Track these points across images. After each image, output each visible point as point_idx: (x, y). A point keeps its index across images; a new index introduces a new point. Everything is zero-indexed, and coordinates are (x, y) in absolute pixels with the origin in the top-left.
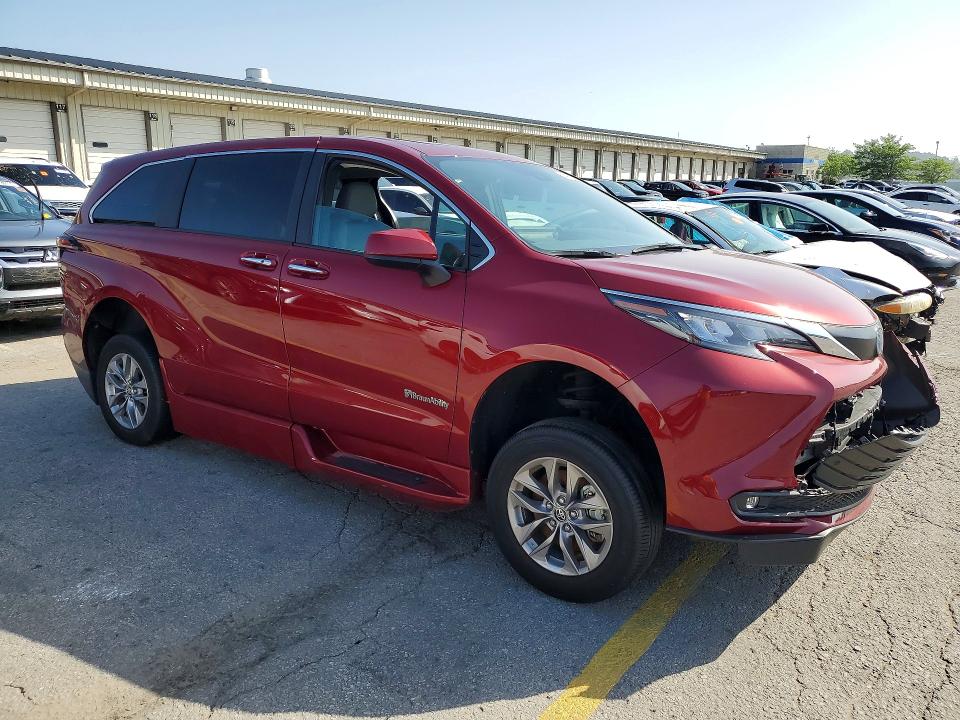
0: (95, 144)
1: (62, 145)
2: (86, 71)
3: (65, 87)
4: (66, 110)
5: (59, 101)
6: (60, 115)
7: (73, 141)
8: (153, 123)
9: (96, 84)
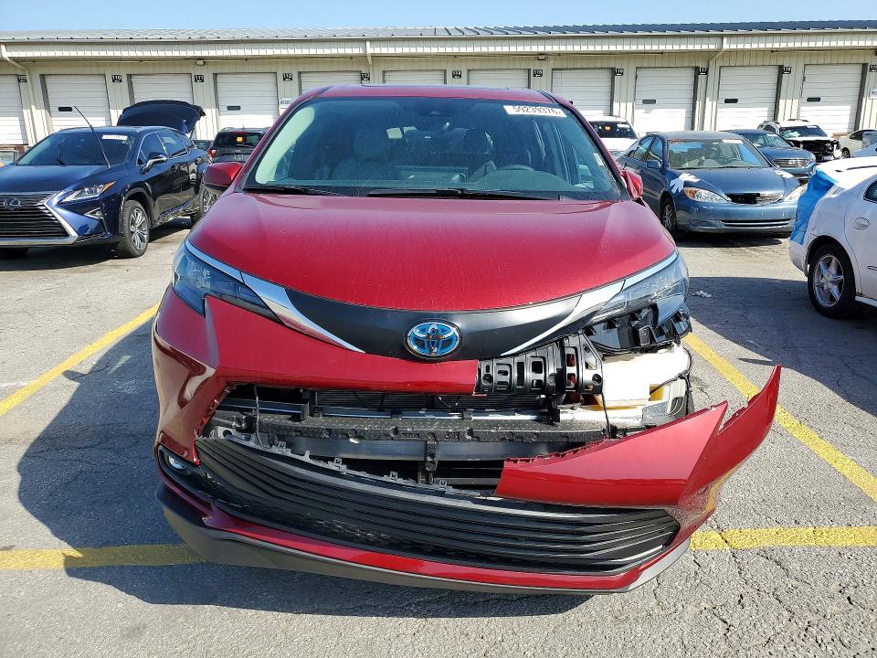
0: (727, 101)
1: (698, 102)
2: (726, 35)
3: (708, 52)
4: (707, 73)
5: (702, 65)
6: (702, 77)
7: (708, 99)
8: (785, 76)
9: (733, 47)
